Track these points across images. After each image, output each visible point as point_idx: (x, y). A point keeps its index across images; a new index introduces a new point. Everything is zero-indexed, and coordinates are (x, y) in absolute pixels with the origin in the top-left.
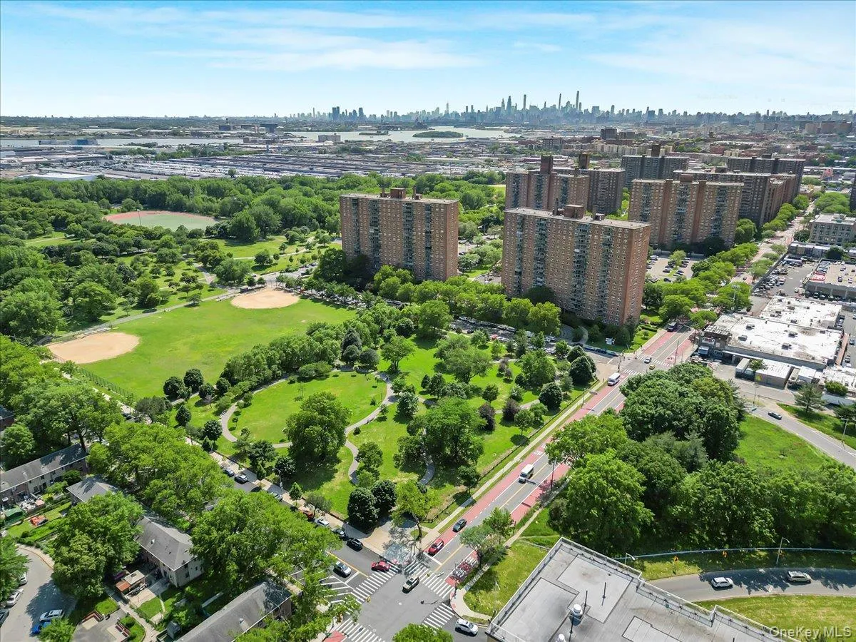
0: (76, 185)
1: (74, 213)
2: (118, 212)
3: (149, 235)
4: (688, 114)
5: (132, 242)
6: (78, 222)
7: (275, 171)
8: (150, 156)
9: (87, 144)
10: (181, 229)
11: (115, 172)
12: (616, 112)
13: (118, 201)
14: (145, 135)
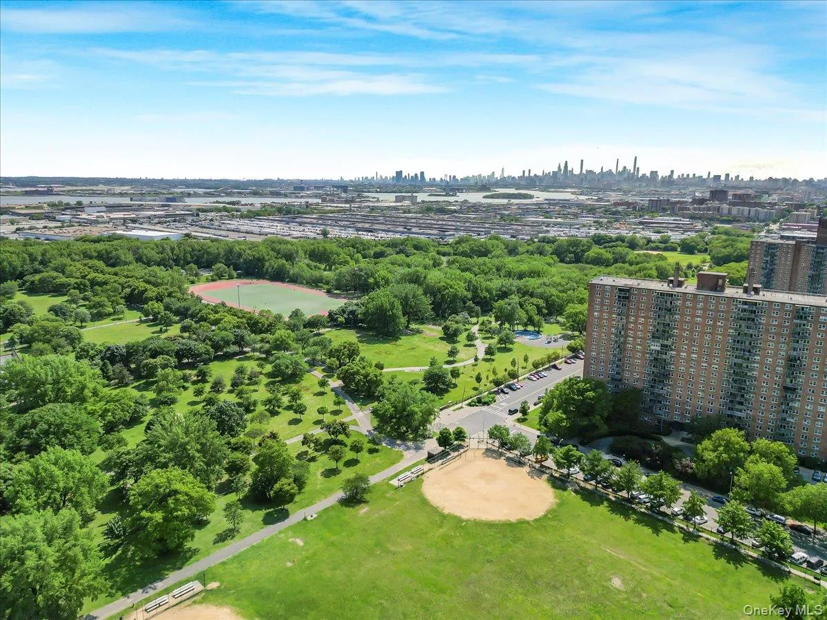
0: (161, 246)
1: (156, 285)
2: (207, 280)
3: (255, 326)
4: (754, 179)
5: (232, 338)
6: (159, 299)
7: (370, 231)
8: (235, 213)
9: (175, 202)
10: (296, 315)
11: (200, 230)
12: (675, 176)
13: (208, 266)
14: (228, 194)
